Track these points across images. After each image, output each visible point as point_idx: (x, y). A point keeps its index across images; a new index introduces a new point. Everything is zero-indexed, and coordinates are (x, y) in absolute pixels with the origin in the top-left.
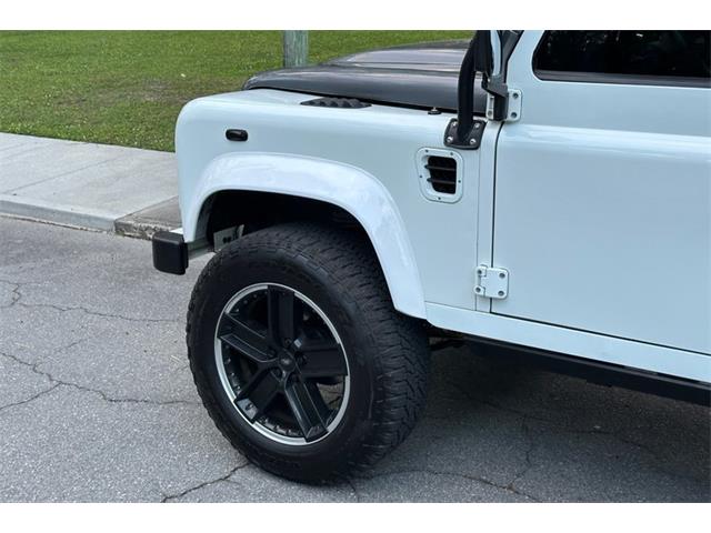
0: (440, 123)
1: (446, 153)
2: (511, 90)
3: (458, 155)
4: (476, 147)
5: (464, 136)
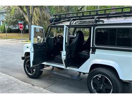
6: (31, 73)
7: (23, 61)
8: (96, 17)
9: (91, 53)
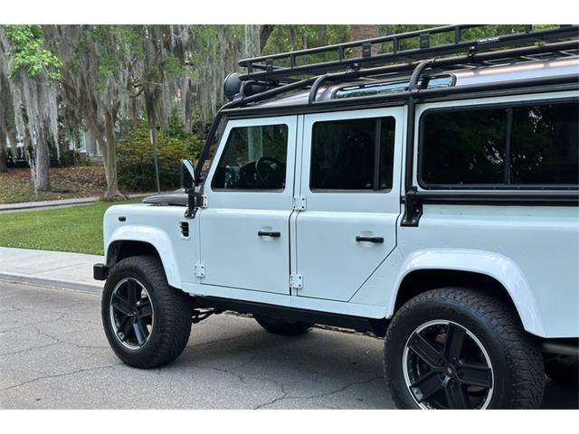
0: (184, 209)
1: (185, 220)
2: (204, 196)
3: (189, 221)
4: (194, 217)
5: (190, 214)
6: (135, 342)
7: (102, 284)
8: (422, 62)
9: (402, 225)
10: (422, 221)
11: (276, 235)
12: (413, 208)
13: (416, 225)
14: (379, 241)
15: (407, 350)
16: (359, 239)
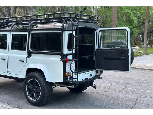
8: (32, 22)
9: (27, 58)
10: (31, 57)
11: (5, 59)
12: (30, 54)
13: (30, 58)
14: (23, 61)
15: (27, 86)
16: (20, 61)
